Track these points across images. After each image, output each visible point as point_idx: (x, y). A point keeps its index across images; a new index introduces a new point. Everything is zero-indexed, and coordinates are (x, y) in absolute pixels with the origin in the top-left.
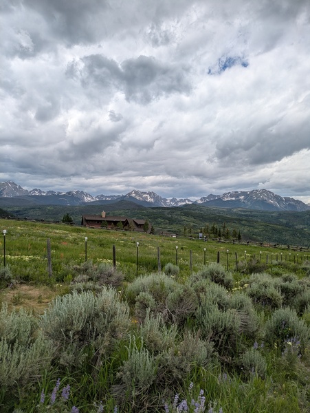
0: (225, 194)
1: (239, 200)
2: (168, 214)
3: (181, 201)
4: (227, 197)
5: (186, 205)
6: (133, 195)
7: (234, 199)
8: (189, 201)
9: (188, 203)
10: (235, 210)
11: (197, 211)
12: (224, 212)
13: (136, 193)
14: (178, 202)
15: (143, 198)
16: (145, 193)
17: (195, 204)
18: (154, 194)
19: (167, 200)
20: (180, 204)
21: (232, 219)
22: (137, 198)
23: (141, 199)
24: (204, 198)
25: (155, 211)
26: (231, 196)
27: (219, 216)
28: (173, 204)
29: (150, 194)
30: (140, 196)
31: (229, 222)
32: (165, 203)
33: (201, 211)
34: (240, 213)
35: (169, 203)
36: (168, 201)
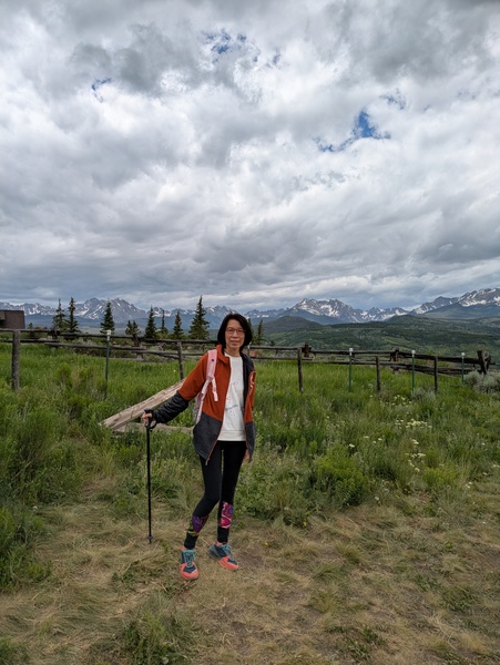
0: (466, 295)
1: (494, 305)
2: (359, 334)
3: (387, 311)
4: (471, 300)
5: (396, 317)
6: (305, 307)
7: (483, 302)
8: (401, 310)
9: (398, 314)
10: (486, 321)
11: (412, 327)
12: (464, 325)
13: (310, 302)
14: (382, 313)
15: (320, 311)
16: (324, 303)
17: (411, 315)
18: (339, 303)
19: (362, 312)
20: (385, 317)
21: (477, 337)
22: (311, 311)
23: (318, 313)
24: (427, 304)
25: (337, 330)
26: (479, 298)
27: (453, 333)
28: (373, 318)
29: (332, 303)
30: (315, 308)
31: (472, 342)
32: (359, 317)
33: (420, 325)
34: (494, 326)
35: (366, 317)
36: (365, 313)
